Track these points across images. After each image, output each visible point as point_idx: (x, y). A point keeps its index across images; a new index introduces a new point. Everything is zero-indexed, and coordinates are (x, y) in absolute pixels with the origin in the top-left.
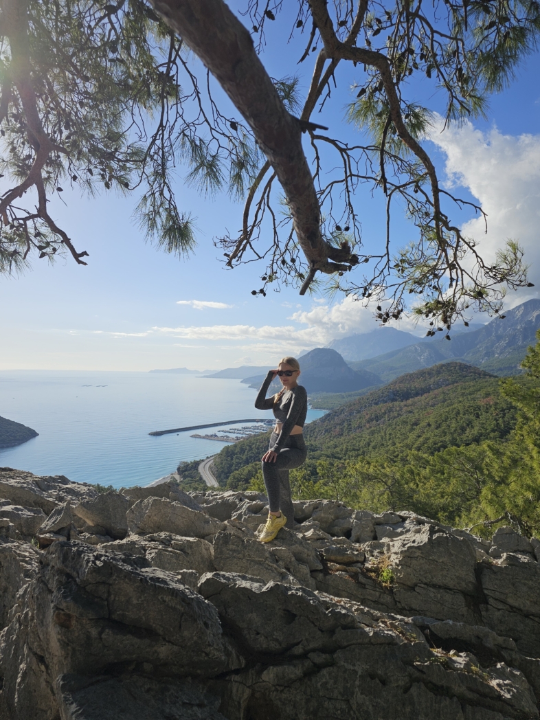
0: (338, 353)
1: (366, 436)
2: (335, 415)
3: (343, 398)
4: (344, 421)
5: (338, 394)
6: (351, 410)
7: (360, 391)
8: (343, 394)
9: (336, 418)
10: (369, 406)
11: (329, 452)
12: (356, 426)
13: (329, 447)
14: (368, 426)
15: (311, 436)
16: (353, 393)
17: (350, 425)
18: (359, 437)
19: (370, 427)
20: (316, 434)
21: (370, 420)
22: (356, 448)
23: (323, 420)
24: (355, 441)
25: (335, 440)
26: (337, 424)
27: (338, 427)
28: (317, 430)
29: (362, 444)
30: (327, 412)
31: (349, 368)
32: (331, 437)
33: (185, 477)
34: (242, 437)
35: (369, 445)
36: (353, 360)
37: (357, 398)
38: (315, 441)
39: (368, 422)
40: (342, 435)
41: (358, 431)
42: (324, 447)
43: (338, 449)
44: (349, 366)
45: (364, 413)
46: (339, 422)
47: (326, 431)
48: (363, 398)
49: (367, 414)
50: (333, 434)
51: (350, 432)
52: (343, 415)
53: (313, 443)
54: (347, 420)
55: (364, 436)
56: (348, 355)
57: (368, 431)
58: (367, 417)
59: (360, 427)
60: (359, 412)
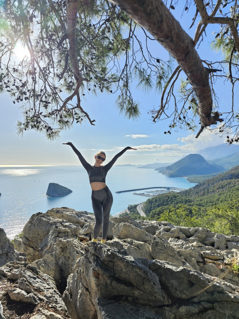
0: (201, 156)
1: (217, 196)
2: (200, 186)
3: (205, 177)
4: (205, 189)
5: (202, 175)
6: (209, 183)
7: (213, 174)
8: (205, 175)
9: (201, 187)
10: (218, 181)
11: (198, 203)
12: (211, 191)
13: (198, 201)
14: (218, 191)
15: (188, 195)
16: (210, 175)
17: (208, 190)
18: (213, 196)
19: (219, 192)
20: (191, 194)
21: (219, 188)
22: (211, 201)
23: (195, 188)
24: (211, 198)
25: (201, 197)
26: (202, 190)
27: (202, 191)
28: (192, 192)
29: (215, 199)
30: (197, 184)
31: (207, 163)
32: (198, 196)
33: (131, 212)
34: (156, 195)
35: (218, 200)
36: (210, 159)
37: (212, 177)
38: (191, 197)
39: (218, 189)
40: (204, 195)
41: (212, 193)
42: (195, 200)
43: (202, 202)
44: (207, 162)
45: (216, 185)
46: (203, 189)
47: (196, 193)
48: (215, 178)
49: (217, 185)
50: (200, 194)
51: (209, 194)
52: (204, 186)
53: (190, 198)
54: (207, 188)
55: (216, 196)
56: (207, 157)
57: (218, 193)
58: (217, 187)
59: (213, 191)
60: (213, 184)
